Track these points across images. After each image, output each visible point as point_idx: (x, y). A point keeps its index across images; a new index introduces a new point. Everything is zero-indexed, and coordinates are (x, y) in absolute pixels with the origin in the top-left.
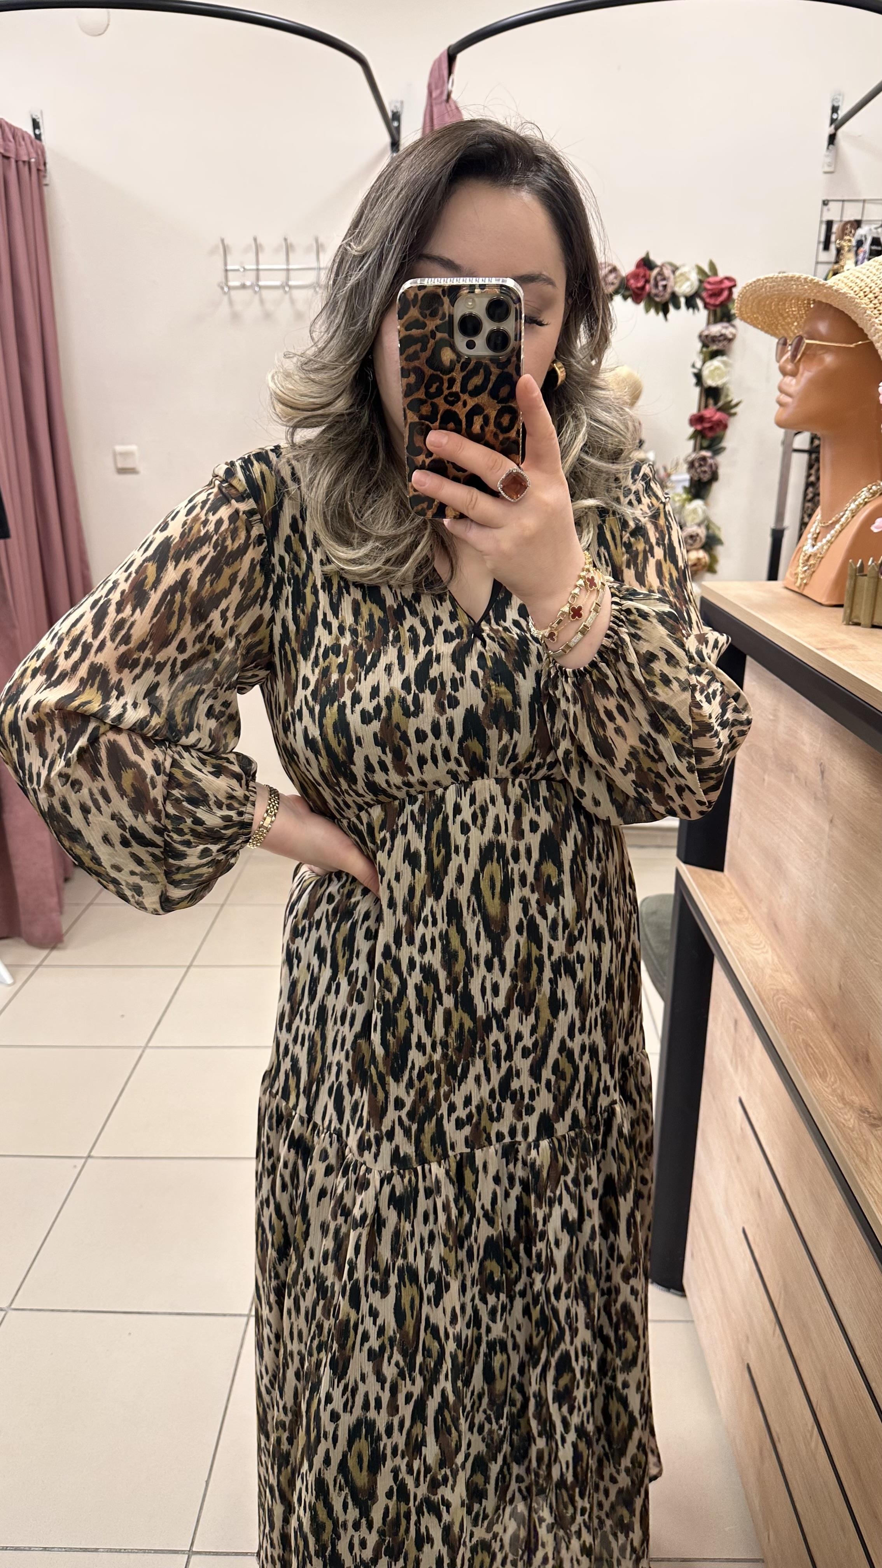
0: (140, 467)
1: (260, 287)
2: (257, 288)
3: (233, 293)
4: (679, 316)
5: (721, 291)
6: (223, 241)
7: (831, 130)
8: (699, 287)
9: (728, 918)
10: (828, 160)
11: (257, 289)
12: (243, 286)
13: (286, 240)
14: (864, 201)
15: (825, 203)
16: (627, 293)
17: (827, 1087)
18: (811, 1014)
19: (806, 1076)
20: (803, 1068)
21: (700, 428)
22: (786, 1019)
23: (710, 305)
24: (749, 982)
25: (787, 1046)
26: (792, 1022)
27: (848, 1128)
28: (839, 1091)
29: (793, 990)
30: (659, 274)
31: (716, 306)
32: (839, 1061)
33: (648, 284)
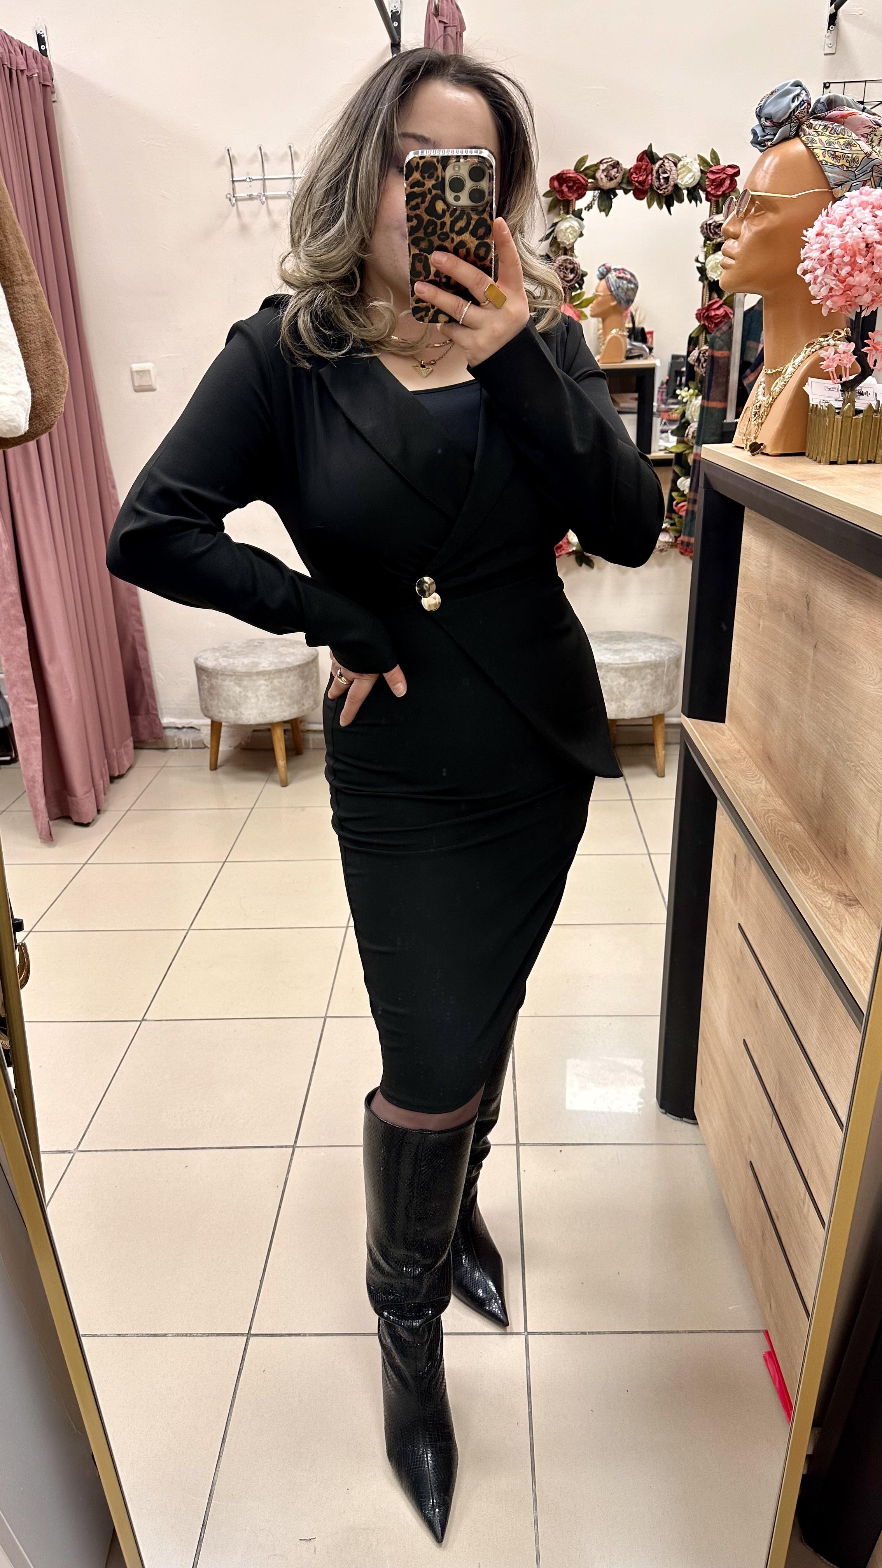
0: (157, 386)
1: (267, 198)
2: (264, 197)
3: (239, 203)
4: (683, 208)
5: (724, 179)
6: (228, 150)
7: (832, 9)
8: (701, 178)
9: (727, 758)
10: (828, 41)
11: (264, 200)
12: (251, 197)
13: (290, 147)
14: (866, 81)
15: (826, 86)
16: (629, 188)
17: (809, 879)
18: (798, 827)
19: (789, 871)
20: (787, 865)
21: (707, 324)
22: (774, 831)
23: (713, 195)
24: (743, 806)
25: (775, 851)
26: (780, 833)
27: (826, 907)
28: (819, 881)
29: (784, 810)
30: (661, 167)
31: (718, 196)
32: (821, 859)
33: (650, 177)
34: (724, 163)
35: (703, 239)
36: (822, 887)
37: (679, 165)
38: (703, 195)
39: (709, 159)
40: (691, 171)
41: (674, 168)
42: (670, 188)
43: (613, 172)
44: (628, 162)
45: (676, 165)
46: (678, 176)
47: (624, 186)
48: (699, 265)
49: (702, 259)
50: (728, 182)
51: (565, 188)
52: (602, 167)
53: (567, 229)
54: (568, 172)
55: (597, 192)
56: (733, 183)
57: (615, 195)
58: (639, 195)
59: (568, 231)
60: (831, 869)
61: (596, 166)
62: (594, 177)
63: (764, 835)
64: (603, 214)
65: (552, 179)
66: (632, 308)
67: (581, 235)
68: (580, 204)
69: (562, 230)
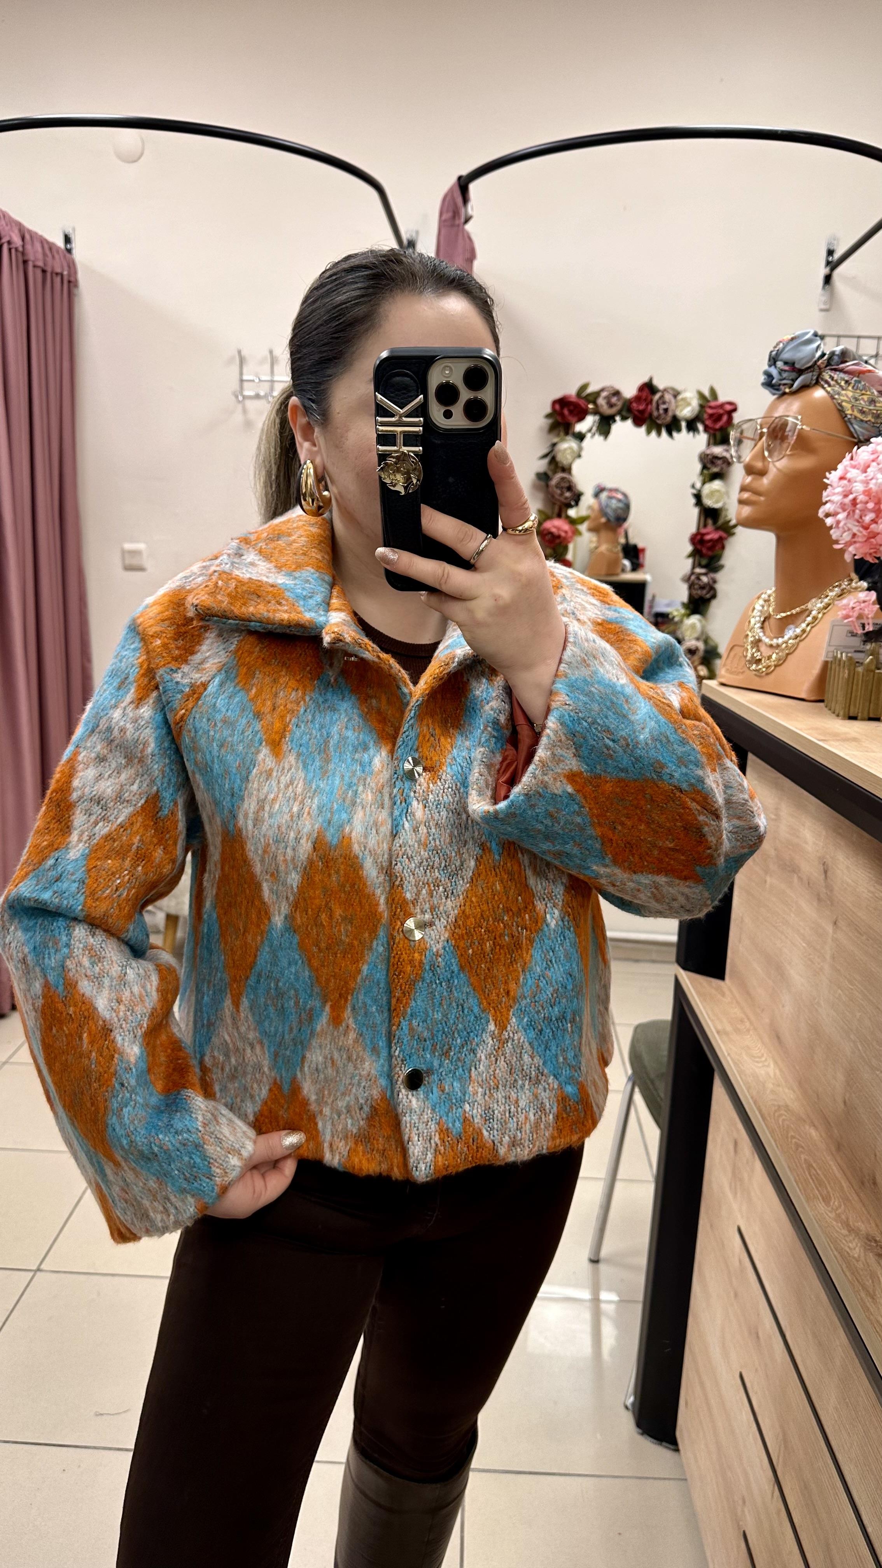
0: (147, 567)
3: (247, 402)
4: (681, 437)
5: (722, 415)
6: (239, 352)
7: (827, 270)
8: (700, 411)
9: (729, 1029)
10: (824, 298)
12: (257, 396)
16: (628, 416)
17: (831, 1212)
18: (813, 1132)
19: (808, 1199)
20: (805, 1190)
21: (699, 547)
22: (787, 1138)
23: (711, 428)
24: (749, 1097)
25: (789, 1167)
26: (794, 1141)
27: (854, 1257)
28: (843, 1217)
29: (795, 1106)
30: (662, 397)
31: (716, 430)
32: (844, 1184)
33: (649, 407)
34: (722, 398)
35: (698, 467)
36: (847, 1224)
37: (680, 397)
38: (700, 427)
39: (707, 393)
40: (689, 404)
41: (673, 400)
42: (669, 419)
43: (614, 400)
44: (629, 391)
45: (675, 396)
46: (677, 407)
47: (624, 413)
48: (695, 492)
49: (698, 485)
50: (725, 418)
51: (566, 412)
52: (604, 394)
53: (565, 450)
54: (570, 396)
55: (597, 418)
56: (730, 419)
57: (615, 421)
58: (638, 423)
59: (569, 451)
60: (856, 1198)
61: (597, 394)
62: (594, 402)
63: (775, 1141)
64: (602, 438)
65: (555, 402)
66: (626, 525)
67: (579, 456)
68: (581, 427)
69: (560, 451)
